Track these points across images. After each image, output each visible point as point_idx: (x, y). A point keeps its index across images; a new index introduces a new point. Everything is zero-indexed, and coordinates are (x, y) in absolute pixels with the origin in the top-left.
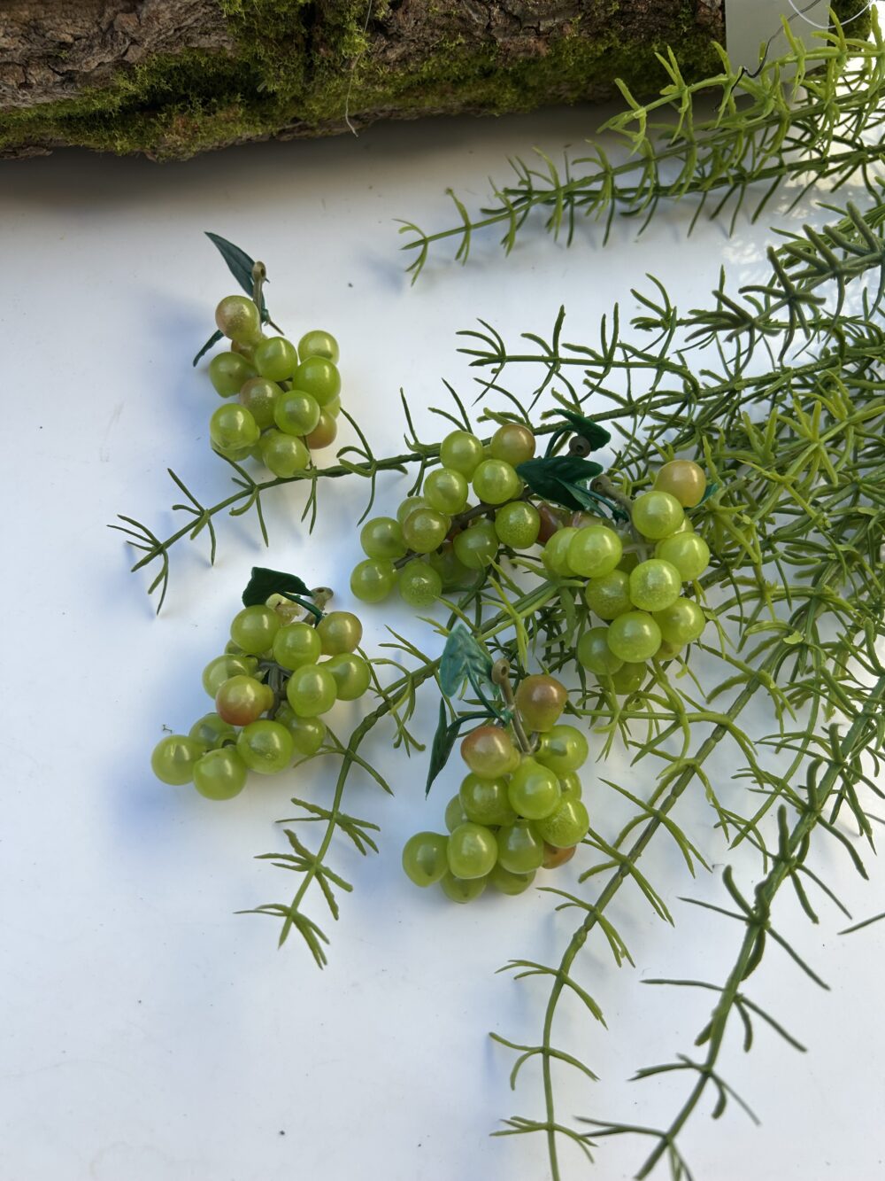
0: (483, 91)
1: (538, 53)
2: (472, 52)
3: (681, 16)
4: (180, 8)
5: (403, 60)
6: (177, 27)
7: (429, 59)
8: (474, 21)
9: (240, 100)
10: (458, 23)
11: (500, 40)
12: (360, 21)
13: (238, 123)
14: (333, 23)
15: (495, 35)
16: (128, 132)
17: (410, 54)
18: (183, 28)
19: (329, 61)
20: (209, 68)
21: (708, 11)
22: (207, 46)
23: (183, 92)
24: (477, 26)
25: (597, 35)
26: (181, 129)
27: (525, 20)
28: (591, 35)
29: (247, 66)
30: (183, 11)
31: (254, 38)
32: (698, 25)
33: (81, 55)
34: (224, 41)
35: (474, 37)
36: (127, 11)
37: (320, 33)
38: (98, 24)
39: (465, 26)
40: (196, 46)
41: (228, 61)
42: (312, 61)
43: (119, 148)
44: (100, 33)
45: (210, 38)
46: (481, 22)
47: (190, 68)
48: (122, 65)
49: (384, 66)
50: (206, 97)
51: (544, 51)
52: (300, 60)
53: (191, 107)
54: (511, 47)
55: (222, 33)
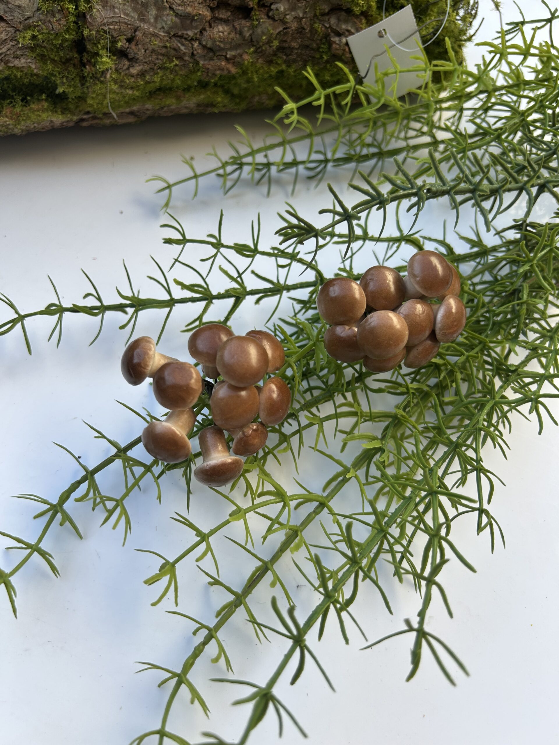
0: (204, 96)
1: (229, 72)
2: (186, 70)
3: (321, 50)
5: (142, 74)
7: (158, 73)
8: (182, 50)
9: (44, 98)
10: (173, 52)
11: (202, 62)
12: (107, 49)
13: (45, 111)
14: (92, 50)
15: (197, 59)
17: (146, 71)
19: (92, 74)
20: (24, 79)
21: (338, 46)
24: (184, 54)
25: (270, 62)
26: (9, 115)
27: (216, 50)
28: (265, 62)
29: (46, 78)
31: (46, 60)
32: (333, 54)
35: (185, 61)
37: (86, 57)
39: (178, 54)
42: (83, 74)
46: (187, 51)
47: (12, 79)
49: (129, 77)
50: (25, 96)
51: (234, 70)
52: (76, 73)
53: (15, 102)
54: (210, 67)
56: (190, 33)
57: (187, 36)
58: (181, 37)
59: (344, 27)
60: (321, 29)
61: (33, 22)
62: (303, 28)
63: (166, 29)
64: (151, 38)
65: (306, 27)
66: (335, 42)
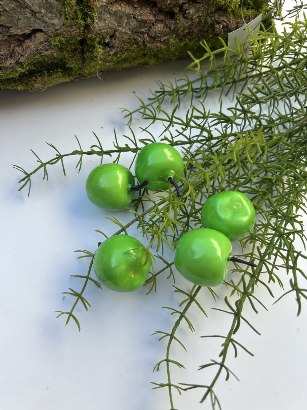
0: (144, 60)
1: (161, 48)
2: (139, 49)
3: (209, 32)
4: (37, 44)
5: (115, 54)
6: (36, 49)
7: (124, 53)
8: (139, 40)
9: (60, 71)
10: (133, 41)
11: (148, 45)
12: (100, 43)
13: (60, 78)
14: (91, 44)
15: (146, 43)
16: (22, 84)
17: (118, 52)
18: (38, 50)
19: (90, 57)
20: (49, 61)
21: (218, 30)
22: (47, 54)
23: (40, 69)
24: (140, 41)
25: (181, 40)
26: (41, 82)
27: (156, 38)
28: (179, 40)
29: (62, 60)
30: (38, 44)
31: (64, 51)
32: (215, 34)
33: (3, 61)
34: (53, 52)
35: (139, 45)
36: (19, 46)
37: (86, 48)
38: (9, 50)
39: (136, 42)
40: (44, 55)
41: (56, 58)
42: (84, 57)
43: (19, 89)
44: (10, 54)
45: (48, 52)
46: (141, 40)
47: (42, 61)
48: (18, 63)
49: (109, 56)
50: (48, 70)
51: (163, 47)
52: (80, 57)
53: (43, 74)
54: (152, 47)
55: (52, 50)
56: (143, 30)
57: (141, 32)
58: (139, 32)
59: (221, 19)
60: (210, 21)
61: (60, 32)
62: (201, 21)
63: (131, 28)
64: (123, 35)
65: (202, 20)
66: (217, 28)
